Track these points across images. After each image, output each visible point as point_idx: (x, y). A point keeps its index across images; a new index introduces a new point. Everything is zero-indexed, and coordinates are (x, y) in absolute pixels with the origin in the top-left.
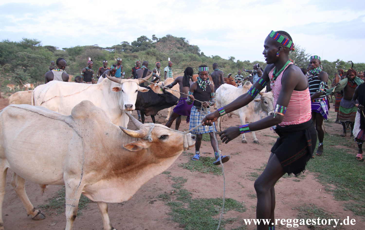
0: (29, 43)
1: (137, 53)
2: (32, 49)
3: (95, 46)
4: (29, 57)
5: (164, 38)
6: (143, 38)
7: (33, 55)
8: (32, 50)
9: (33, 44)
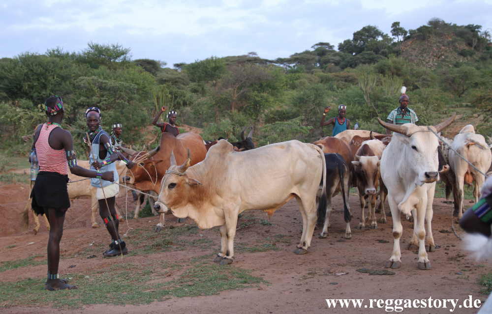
0: (103, 55)
1: (354, 70)
2: (109, 68)
3: (251, 55)
4: (101, 88)
5: (422, 30)
6: (369, 32)
7: (111, 83)
8: (108, 71)
9: (110, 57)
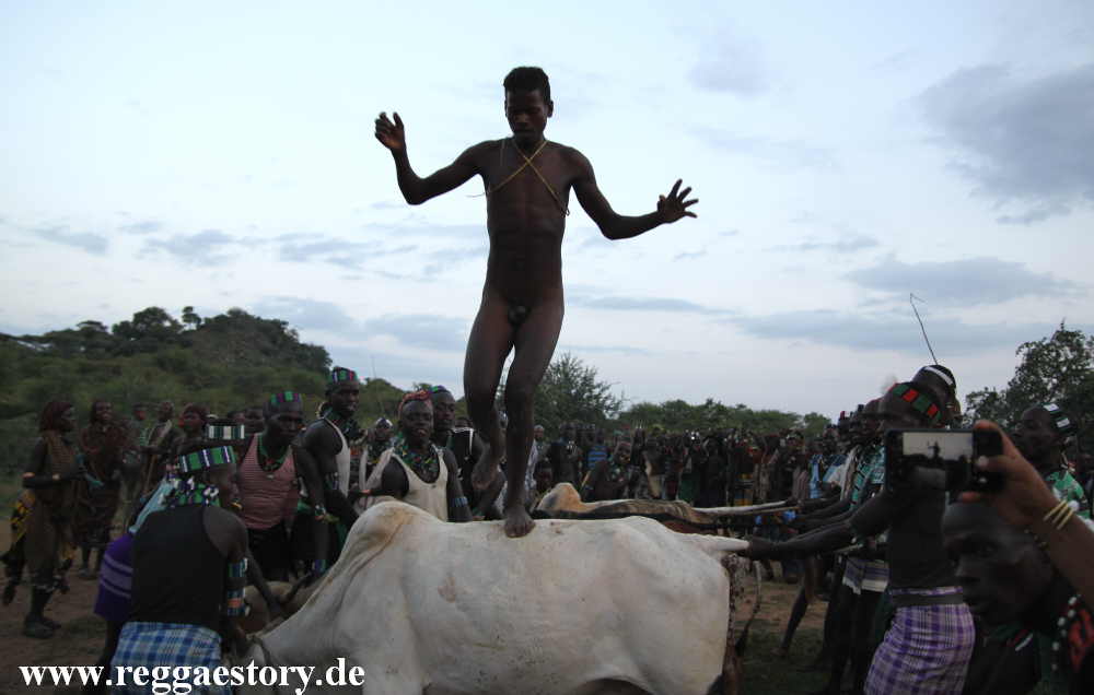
1: (129, 359)
5: (220, 319)
6: (153, 316)
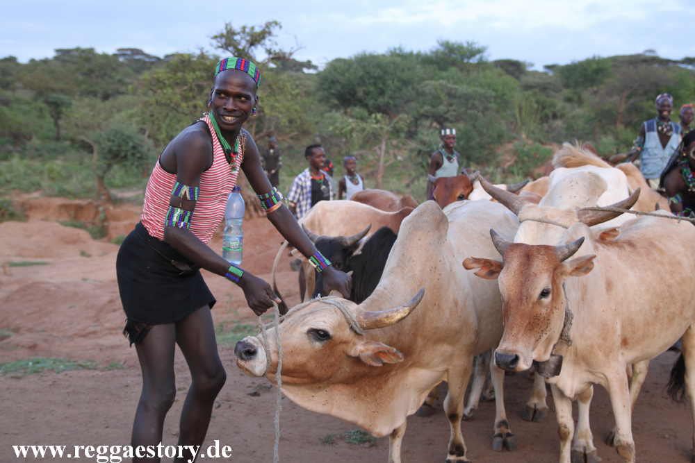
0: (455, 54)
2: (461, 70)
3: (648, 54)
4: (451, 95)
7: (463, 89)
8: (460, 74)
9: (463, 57)
